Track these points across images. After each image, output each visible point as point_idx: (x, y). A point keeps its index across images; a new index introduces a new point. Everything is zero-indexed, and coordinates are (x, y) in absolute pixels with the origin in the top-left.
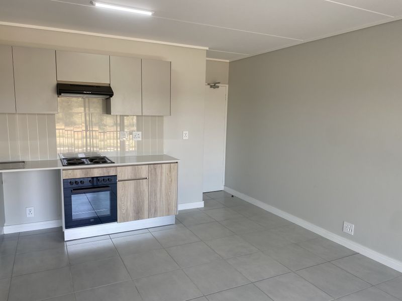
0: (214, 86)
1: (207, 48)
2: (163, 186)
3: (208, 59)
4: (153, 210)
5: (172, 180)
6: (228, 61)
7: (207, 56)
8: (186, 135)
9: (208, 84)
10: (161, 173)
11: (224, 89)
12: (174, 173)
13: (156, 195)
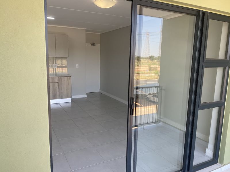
0: (93, 44)
1: (86, 29)
2: (65, 86)
3: (86, 32)
4: (61, 96)
5: (69, 84)
6: (99, 34)
7: (86, 31)
8: (77, 66)
9: (91, 44)
10: (64, 81)
11: (98, 46)
12: (70, 81)
13: (62, 89)
